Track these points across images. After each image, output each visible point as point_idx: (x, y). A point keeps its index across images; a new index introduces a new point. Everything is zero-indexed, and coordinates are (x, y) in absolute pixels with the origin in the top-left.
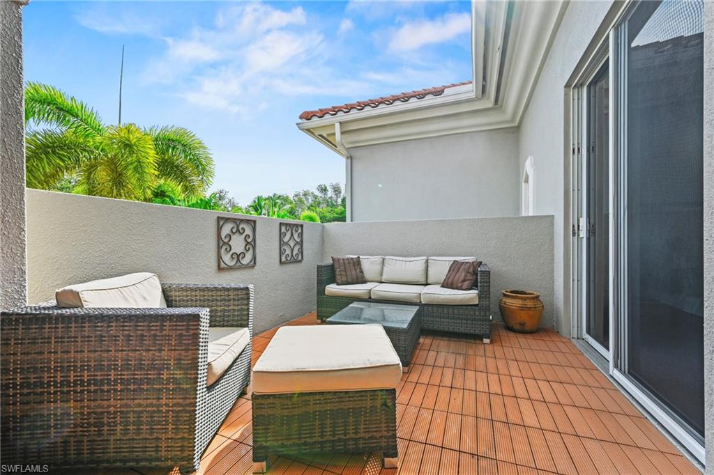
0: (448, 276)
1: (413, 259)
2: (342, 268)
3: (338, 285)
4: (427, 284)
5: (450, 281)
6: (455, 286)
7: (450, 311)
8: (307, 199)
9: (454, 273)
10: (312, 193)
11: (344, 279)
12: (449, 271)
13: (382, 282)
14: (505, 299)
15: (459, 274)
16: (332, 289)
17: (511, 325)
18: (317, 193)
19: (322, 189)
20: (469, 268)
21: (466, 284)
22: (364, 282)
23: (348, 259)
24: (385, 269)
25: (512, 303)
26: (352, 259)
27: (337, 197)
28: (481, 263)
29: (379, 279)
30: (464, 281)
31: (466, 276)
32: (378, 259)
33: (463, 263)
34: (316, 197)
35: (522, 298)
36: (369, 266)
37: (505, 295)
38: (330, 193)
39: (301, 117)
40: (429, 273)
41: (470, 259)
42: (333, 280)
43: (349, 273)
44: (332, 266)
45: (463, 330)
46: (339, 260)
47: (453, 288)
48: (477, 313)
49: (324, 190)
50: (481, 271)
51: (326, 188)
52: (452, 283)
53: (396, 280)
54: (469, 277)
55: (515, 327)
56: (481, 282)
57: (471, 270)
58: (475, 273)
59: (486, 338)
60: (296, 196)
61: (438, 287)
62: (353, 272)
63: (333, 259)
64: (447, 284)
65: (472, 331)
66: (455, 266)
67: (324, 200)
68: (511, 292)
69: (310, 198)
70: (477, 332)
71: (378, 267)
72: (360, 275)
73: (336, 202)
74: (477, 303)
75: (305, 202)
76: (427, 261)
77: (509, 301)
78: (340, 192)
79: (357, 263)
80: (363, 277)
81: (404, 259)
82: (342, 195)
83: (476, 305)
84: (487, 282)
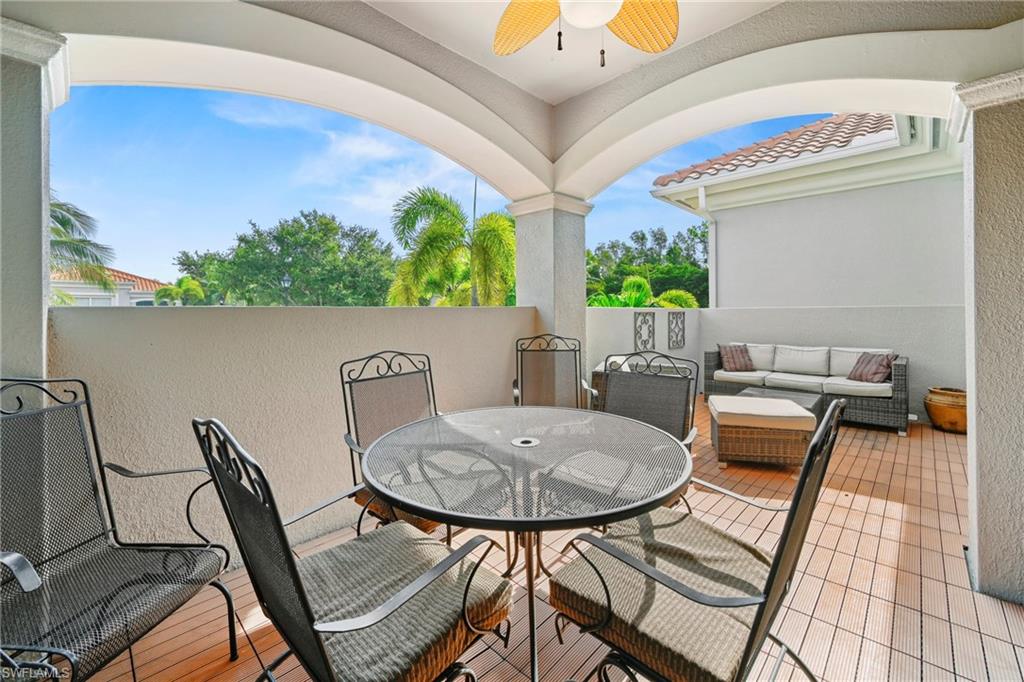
0: (856, 369)
1: (811, 349)
2: (730, 355)
3: (726, 370)
4: (829, 376)
5: (858, 373)
6: (864, 377)
7: (865, 403)
8: (615, 253)
9: (863, 365)
10: (623, 244)
11: (732, 366)
12: (858, 362)
13: (774, 371)
14: (930, 396)
15: (869, 367)
16: (720, 374)
17: (938, 424)
18: (631, 244)
19: (638, 238)
20: (883, 360)
21: (878, 377)
22: (753, 370)
23: (735, 347)
24: (778, 358)
25: (938, 400)
26: (739, 346)
27: (661, 248)
28: (897, 357)
29: (770, 368)
30: (875, 374)
31: (877, 369)
32: (769, 347)
33: (874, 356)
34: (628, 249)
35: (953, 396)
36: (758, 353)
37: (931, 392)
38: (650, 243)
39: (655, 184)
40: (832, 363)
41: (885, 351)
42: (720, 366)
43: (737, 360)
44: (719, 353)
45: (874, 421)
46: (725, 348)
47: (861, 381)
48: (891, 406)
49: (640, 238)
50: (895, 365)
51: (644, 235)
52: (861, 376)
53: (790, 369)
54: (882, 369)
55: (944, 426)
56: (895, 375)
57: (884, 363)
58: (889, 366)
59: (901, 431)
60: (599, 249)
61: (844, 379)
62: (742, 360)
63: (719, 347)
64: (856, 376)
65: (884, 423)
66: (865, 359)
67: (641, 253)
68: (942, 389)
69: (619, 251)
70: (891, 424)
71: (769, 356)
72: (749, 362)
73: (659, 255)
74: (890, 395)
75: (613, 257)
76: (829, 352)
77: (936, 399)
78: (665, 241)
79: (744, 351)
80: (752, 365)
81: (800, 348)
82: (667, 244)
83: (890, 398)
84: (902, 376)
